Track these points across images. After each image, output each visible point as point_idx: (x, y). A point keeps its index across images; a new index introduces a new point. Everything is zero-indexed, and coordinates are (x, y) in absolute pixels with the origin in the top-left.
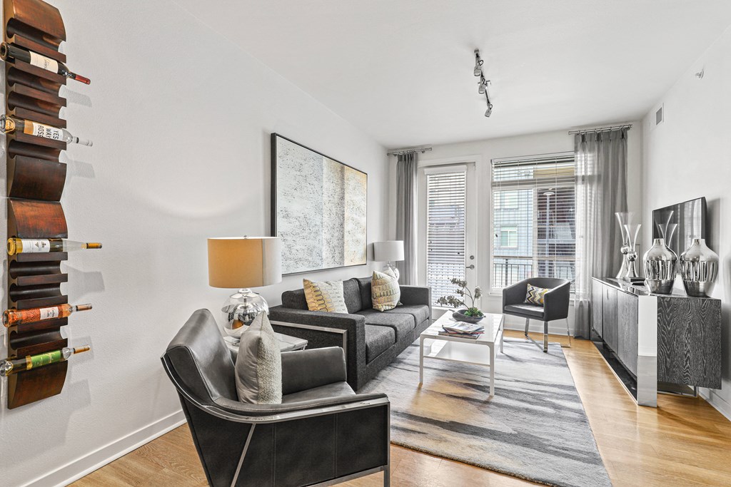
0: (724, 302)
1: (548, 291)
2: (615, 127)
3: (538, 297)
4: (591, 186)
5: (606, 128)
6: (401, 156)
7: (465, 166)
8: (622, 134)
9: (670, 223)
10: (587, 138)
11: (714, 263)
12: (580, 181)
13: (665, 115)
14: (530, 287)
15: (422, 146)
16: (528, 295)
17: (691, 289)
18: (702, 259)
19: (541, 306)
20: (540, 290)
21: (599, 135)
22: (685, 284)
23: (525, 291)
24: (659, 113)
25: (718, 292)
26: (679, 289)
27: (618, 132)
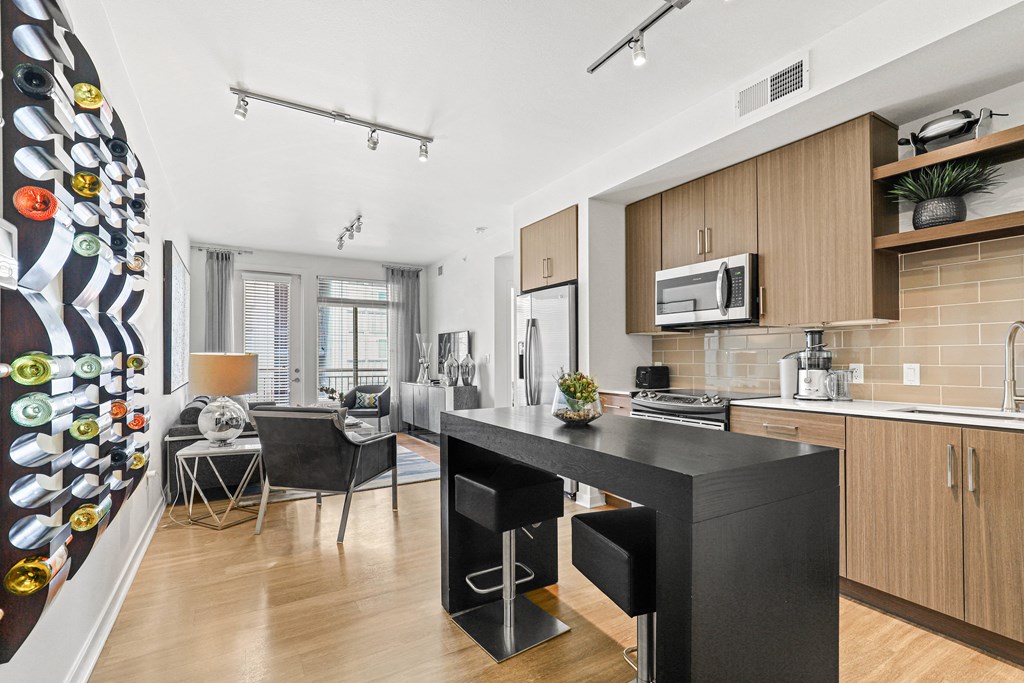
1: (380, 394)
2: (413, 268)
3: (367, 401)
4: (398, 311)
5: (407, 268)
6: (212, 253)
7: (290, 278)
8: (416, 274)
9: (445, 342)
10: (395, 273)
12: (391, 306)
13: (444, 270)
14: (358, 394)
15: (239, 247)
16: (358, 401)
17: (465, 382)
18: (470, 365)
19: (376, 407)
20: (368, 395)
21: (402, 272)
22: (463, 379)
23: (355, 397)
24: (440, 268)
25: (476, 382)
26: (460, 383)
27: (414, 272)
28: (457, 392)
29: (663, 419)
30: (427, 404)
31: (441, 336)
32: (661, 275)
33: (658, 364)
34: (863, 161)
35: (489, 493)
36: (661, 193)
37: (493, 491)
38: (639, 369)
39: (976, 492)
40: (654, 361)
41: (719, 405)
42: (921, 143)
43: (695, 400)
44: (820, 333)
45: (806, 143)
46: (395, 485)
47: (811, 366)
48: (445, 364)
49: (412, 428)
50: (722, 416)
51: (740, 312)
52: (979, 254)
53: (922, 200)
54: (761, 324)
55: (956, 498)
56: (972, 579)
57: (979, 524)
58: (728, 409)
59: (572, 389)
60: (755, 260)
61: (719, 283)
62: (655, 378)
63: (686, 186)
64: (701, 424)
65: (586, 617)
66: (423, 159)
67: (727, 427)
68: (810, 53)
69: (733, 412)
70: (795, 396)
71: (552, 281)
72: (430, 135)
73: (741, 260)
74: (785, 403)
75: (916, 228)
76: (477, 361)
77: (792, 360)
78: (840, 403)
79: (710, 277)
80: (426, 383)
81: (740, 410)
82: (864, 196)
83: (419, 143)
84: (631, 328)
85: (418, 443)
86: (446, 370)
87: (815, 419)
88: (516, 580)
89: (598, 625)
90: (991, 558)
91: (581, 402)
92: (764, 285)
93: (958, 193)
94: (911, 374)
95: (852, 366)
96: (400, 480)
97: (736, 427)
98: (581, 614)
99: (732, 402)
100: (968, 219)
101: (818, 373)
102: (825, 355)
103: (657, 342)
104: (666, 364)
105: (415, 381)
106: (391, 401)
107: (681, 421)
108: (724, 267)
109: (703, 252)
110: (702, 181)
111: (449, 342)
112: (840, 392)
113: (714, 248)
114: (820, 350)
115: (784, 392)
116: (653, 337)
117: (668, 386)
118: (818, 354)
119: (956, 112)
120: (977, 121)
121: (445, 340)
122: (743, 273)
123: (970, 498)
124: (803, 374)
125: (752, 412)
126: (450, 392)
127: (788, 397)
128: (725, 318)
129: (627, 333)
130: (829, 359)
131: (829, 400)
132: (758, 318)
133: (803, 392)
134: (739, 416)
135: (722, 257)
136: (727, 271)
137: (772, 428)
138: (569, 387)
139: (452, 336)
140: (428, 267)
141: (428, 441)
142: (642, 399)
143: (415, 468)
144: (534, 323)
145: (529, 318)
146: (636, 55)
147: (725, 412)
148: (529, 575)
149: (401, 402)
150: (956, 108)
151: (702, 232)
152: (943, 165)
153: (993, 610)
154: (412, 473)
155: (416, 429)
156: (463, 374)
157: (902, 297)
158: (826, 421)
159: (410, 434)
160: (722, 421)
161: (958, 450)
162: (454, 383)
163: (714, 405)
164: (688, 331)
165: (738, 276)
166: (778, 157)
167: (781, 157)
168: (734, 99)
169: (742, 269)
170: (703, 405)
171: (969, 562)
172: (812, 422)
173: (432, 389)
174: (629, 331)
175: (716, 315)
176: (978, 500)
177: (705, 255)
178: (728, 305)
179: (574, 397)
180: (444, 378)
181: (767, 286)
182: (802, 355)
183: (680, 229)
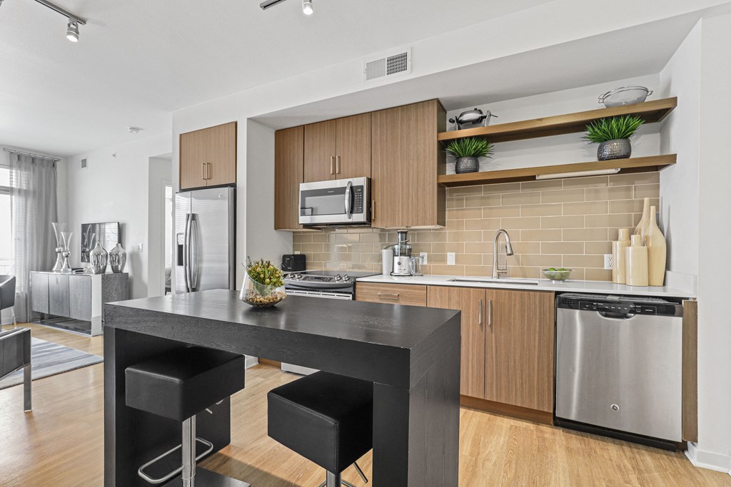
0: (130, 275)
2: (48, 157)
4: (26, 198)
5: (39, 156)
8: (52, 164)
9: (89, 232)
10: (23, 159)
11: (124, 255)
12: (16, 193)
13: (88, 163)
17: (115, 270)
18: (120, 254)
21: (33, 159)
22: (112, 267)
24: (84, 161)
25: (127, 269)
26: (109, 270)
27: (48, 161)
28: (106, 280)
29: (307, 294)
30: (68, 292)
31: (84, 227)
32: (303, 187)
33: (297, 253)
34: (433, 128)
35: (172, 382)
36: (304, 126)
37: (177, 380)
38: (285, 257)
39: (491, 324)
40: (294, 251)
41: (348, 282)
42: (461, 123)
43: (331, 279)
44: (406, 233)
45: (402, 110)
46: (27, 382)
47: (401, 254)
48: (91, 253)
49: (46, 317)
50: (351, 290)
51: (360, 217)
52: (482, 192)
53: (461, 157)
54: (372, 226)
55: (482, 331)
56: (488, 375)
57: (492, 343)
58: (354, 284)
59: (262, 276)
60: (370, 181)
61: (347, 196)
62: (296, 263)
63: (323, 123)
64: (335, 296)
65: (261, 468)
66: (72, 38)
67: (354, 298)
68: (412, 48)
69: (358, 286)
70: (392, 273)
71: (210, 183)
72: (83, 16)
73: (361, 181)
74: (385, 278)
75: (457, 173)
76: (128, 250)
77: (390, 250)
78: (417, 277)
79: (340, 191)
80: (65, 271)
81: (362, 285)
82: (434, 149)
83: (67, 20)
84: (279, 225)
85: (55, 332)
86: (92, 258)
87: (409, 288)
88: (197, 456)
89: (274, 473)
90: (496, 361)
91: (269, 287)
92: (374, 200)
93: (477, 155)
94: (451, 259)
95: (421, 254)
96: (34, 375)
97: (360, 298)
98: (257, 466)
99: (357, 280)
100: (480, 171)
101: (405, 258)
102: (408, 247)
103: (296, 237)
104: (303, 253)
105: (51, 270)
106: (17, 291)
107: (321, 295)
108: (350, 185)
109: (334, 172)
110: (334, 121)
111: (94, 232)
112: (417, 270)
113: (342, 171)
114: (406, 244)
115: (385, 271)
116: (294, 232)
117: (305, 269)
118: (404, 246)
119: (476, 109)
120: (485, 117)
121: (89, 231)
122: (362, 191)
123: (488, 329)
124: (397, 259)
125: (370, 285)
126: (97, 280)
127: (387, 275)
128: (350, 221)
129: (275, 229)
130: (410, 250)
131: (411, 275)
132: (371, 222)
133: (396, 271)
134: (361, 289)
135: (348, 178)
136: (352, 188)
137: (383, 295)
138: (259, 274)
139: (98, 226)
140: (68, 158)
141: (67, 328)
142: (290, 280)
143: (53, 358)
144: (194, 217)
145: (189, 212)
146: (305, 5)
147: (352, 287)
148: (209, 448)
149: (30, 292)
150: (475, 107)
151: (334, 158)
152: (471, 138)
153: (497, 389)
154: (49, 365)
155: (51, 317)
156: (112, 262)
157: (447, 213)
158: (416, 289)
159: (42, 323)
160: (350, 293)
161: (484, 302)
162: (101, 271)
163: (345, 282)
164: (319, 229)
165: (359, 192)
166: (384, 115)
167: (386, 116)
168: (363, 68)
169: (362, 187)
170: (337, 282)
171: (487, 365)
172: (408, 290)
173: (74, 278)
174: (277, 227)
175: (344, 218)
176: (492, 329)
177: (335, 176)
178: (352, 212)
179: (263, 283)
180: (90, 266)
181: (376, 200)
182: (396, 247)
183: (317, 154)
